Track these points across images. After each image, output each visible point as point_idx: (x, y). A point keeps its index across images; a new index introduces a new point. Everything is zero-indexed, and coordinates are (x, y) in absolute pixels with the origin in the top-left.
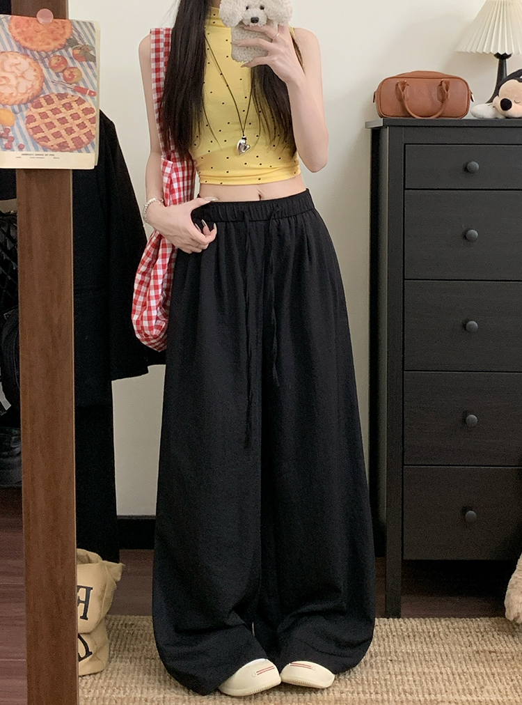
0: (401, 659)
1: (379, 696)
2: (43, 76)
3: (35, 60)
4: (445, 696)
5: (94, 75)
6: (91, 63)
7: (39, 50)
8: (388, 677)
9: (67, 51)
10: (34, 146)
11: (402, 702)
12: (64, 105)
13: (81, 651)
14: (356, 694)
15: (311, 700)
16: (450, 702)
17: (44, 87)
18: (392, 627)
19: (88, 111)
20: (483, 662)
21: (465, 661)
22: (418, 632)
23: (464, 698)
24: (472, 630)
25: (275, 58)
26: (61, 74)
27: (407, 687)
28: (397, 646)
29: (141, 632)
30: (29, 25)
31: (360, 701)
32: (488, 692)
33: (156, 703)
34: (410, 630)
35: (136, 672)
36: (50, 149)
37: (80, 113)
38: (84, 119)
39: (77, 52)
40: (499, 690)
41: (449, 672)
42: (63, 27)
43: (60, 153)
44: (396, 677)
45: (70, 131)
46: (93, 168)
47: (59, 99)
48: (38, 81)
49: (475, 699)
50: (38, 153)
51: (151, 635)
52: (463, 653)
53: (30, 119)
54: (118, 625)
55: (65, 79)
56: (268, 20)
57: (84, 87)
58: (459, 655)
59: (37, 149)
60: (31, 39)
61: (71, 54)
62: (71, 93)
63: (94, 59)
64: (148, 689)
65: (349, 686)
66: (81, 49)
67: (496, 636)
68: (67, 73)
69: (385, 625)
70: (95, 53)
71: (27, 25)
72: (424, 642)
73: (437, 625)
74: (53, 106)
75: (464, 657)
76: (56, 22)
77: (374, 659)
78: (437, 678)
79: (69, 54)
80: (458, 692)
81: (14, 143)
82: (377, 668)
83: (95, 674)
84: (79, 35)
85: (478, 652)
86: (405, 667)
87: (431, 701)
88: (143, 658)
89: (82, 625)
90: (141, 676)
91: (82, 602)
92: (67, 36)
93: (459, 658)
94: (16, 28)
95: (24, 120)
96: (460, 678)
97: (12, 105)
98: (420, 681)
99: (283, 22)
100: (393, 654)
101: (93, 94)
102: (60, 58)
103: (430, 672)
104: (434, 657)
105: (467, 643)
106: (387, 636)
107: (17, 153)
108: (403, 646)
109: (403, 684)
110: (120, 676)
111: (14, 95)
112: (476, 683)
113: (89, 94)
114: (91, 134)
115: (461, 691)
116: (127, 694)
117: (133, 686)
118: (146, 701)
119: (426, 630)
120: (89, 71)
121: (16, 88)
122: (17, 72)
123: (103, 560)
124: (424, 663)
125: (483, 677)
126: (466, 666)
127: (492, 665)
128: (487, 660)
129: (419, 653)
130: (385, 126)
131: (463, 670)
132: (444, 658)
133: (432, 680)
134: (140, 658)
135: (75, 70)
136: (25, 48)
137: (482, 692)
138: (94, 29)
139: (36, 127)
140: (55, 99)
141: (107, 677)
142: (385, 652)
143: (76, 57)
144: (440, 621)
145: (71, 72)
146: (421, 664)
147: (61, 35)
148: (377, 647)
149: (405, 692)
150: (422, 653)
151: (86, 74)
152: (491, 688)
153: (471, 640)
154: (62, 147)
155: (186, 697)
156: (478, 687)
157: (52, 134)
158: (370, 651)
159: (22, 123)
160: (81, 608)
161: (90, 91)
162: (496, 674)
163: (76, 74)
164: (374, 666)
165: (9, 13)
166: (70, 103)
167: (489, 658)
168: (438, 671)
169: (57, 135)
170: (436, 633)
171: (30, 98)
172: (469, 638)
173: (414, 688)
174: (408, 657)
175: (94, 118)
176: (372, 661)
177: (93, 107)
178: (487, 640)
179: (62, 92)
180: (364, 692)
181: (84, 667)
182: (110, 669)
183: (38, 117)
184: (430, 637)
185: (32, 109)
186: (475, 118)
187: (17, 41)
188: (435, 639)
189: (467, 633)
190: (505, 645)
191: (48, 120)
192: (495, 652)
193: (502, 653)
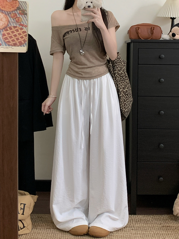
5: (26, 19)
6: (25, 16)
7: (7, 11)
9: (17, 11)
12: (16, 30)
17: (9, 24)
19: (24, 32)
21: (159, 229)
22: (142, 220)
24: (162, 219)
25: (96, 19)
26: (15, 19)
28: (134, 224)
30: (4, 2)
36: (11, 45)
37: (21, 33)
38: (23, 35)
39: (21, 12)
41: (153, 233)
42: (16, 3)
43: (14, 47)
44: (134, 235)
45: (18, 39)
46: (26, 52)
48: (7, 22)
53: (4, 35)
55: (16, 21)
56: (94, 7)
57: (23, 24)
58: (157, 228)
59: (6, 46)
61: (19, 12)
62: (18, 26)
63: (26, 14)
67: (170, 221)
68: (17, 19)
69: (130, 217)
70: (27, 12)
74: (12, 31)
76: (13, 1)
77: (126, 229)
84: (21, 6)
85: (163, 226)
88: (45, 229)
92: (17, 6)
95: (1, 35)
96: (157, 235)
98: (142, 236)
100: (133, 227)
101: (26, 26)
105: (160, 223)
106: (130, 221)
109: (136, 237)
112: (162, 237)
113: (24, 26)
114: (25, 40)
119: (145, 219)
120: (25, 18)
124: (144, 230)
125: (165, 235)
126: (159, 231)
127: (168, 231)
128: (166, 229)
130: (131, 42)
131: (158, 233)
132: (151, 228)
136: (2, 10)
138: (26, 4)
139: (6, 38)
140: (13, 28)
143: (20, 14)
145: (19, 19)
150: (143, 227)
153: (161, 222)
154: (15, 45)
157: (11, 40)
162: (170, 234)
164: (126, 231)
166: (18, 30)
169: (13, 41)
170: (149, 220)
171: (4, 28)
175: (26, 35)
177: (26, 31)
183: (6, 34)
184: (146, 221)
185: (4, 31)
186: (163, 40)
188: (148, 222)
189: (160, 220)
190: (173, 224)
191: (10, 35)
192: (169, 226)
193: (172, 227)
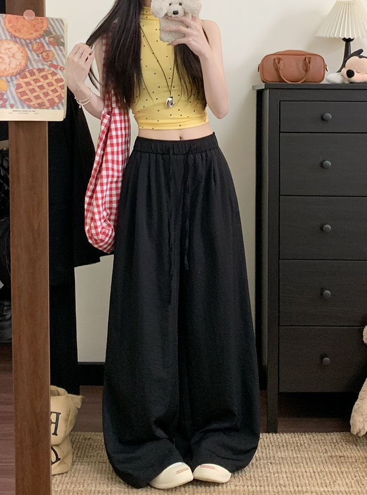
0: (278, 462)
1: (262, 489)
2: (28, 57)
3: (22, 45)
4: (308, 487)
5: (64, 56)
6: (62, 47)
7: (25, 38)
8: (269, 475)
9: (44, 39)
10: (21, 105)
11: (278, 492)
12: (42, 77)
13: (53, 458)
14: (246, 487)
15: (214, 491)
16: (312, 492)
17: (29, 64)
18: (272, 439)
19: (59, 80)
20: (335, 464)
21: (323, 463)
22: (290, 443)
23: (322, 489)
24: (328, 442)
25: (190, 39)
26: (40, 55)
27: (282, 482)
28: (275, 453)
29: (96, 443)
30: (18, 21)
31: (249, 492)
32: (339, 485)
33: (106, 494)
34: (284, 441)
35: (92, 472)
36: (33, 107)
37: (54, 82)
38: (56, 86)
39: (52, 39)
40: (347, 484)
41: (311, 471)
42: (42, 22)
43: (40, 110)
44: (274, 475)
45: (46, 94)
46: (62, 120)
47: (39, 72)
48: (24, 60)
49: (330, 490)
50: (23, 110)
51: (102, 446)
52: (321, 457)
53: (19, 86)
54: (79, 438)
55: (43, 58)
56: (185, 12)
57: (56, 64)
58: (319, 459)
59: (23, 107)
60: (20, 31)
62: (46, 68)
63: (63, 44)
64: (100, 484)
65: (241, 481)
66: (54, 37)
67: (344, 446)
68: (44, 54)
69: (267, 438)
70: (64, 40)
71: (16, 21)
72: (294, 450)
73: (303, 438)
74: (34, 77)
75: (322, 461)
76: (37, 19)
77: (259, 462)
78: (303, 476)
79: (46, 41)
80: (318, 485)
81: (7, 103)
82: (261, 468)
83: (63, 474)
84: (53, 28)
85: (331, 457)
86: (281, 468)
87: (299, 491)
88: (97, 462)
89: (54, 440)
90: (95, 475)
91: (54, 423)
92: (44, 29)
93: (318, 461)
94: (9, 23)
95: (14, 87)
96: (319, 476)
97: (6, 77)
98: (291, 477)
99: (195, 14)
100: (272, 458)
101: (62, 69)
102: (40, 44)
103: (298, 471)
104: (301, 460)
105: (324, 451)
106: (268, 446)
107: (9, 110)
108: (279, 453)
109: (279, 479)
110: (80, 475)
111: (7, 69)
112: (330, 479)
113: (59, 69)
114: (61, 97)
115: (320, 484)
116: (85, 487)
117: (89, 482)
118: (99, 492)
119: (295, 442)
120: (60, 52)
121: (9, 65)
122: (9, 53)
123: (69, 393)
124: (294, 464)
125: (335, 475)
126: (323, 467)
127: (341, 465)
128: (338, 463)
129: (290, 457)
130: (266, 89)
131: (321, 470)
132: (308, 461)
133: (299, 476)
134: (95, 462)
135: (50, 52)
136: (15, 37)
137: (334, 485)
138: (63, 24)
139: (23, 92)
140: (36, 72)
141: (71, 476)
142: (267, 457)
143: (50, 43)
144: (305, 435)
145: (48, 54)
146: (292, 465)
147: (40, 28)
148: (261, 453)
149: (280, 485)
150: (292, 457)
151: (58, 54)
152: (341, 482)
153: (327, 448)
154: (41, 106)
155: (126, 490)
156: (332, 482)
157: (34, 97)
158: (256, 456)
159: (13, 89)
160: (53, 426)
161: (61, 67)
162: (344, 472)
163: (50, 55)
164: (259, 467)
165: (5, 13)
166: (46, 75)
167: (339, 461)
168: (304, 470)
169: (37, 97)
170: (302, 444)
171: (19, 72)
172: (325, 447)
173: (287, 483)
174: (283, 461)
175: (63, 85)
176: (257, 463)
177: (62, 77)
178: (338, 448)
179: (41, 67)
180: (252, 486)
181: (55, 469)
182: (73, 470)
183: (24, 85)
184: (298, 446)
185: (20, 79)
186: (329, 83)
187: (9, 32)
188: (302, 448)
189: (324, 443)
190: (351, 452)
191: (31, 87)
192: (344, 456)
193: (348, 457)
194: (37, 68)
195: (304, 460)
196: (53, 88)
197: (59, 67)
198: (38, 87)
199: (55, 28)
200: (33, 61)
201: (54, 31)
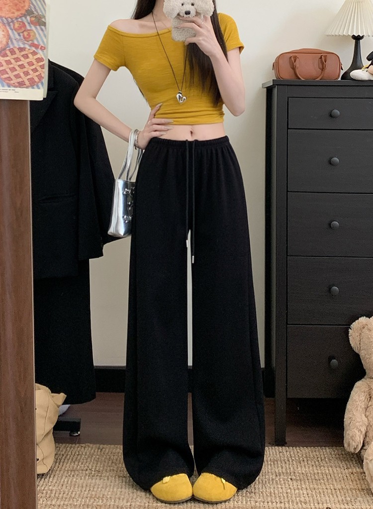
0: (298, 478)
1: (282, 505)
2: (9, 35)
3: (4, 24)
5: (45, 35)
6: (43, 27)
7: (7, 17)
9: (26, 18)
10: (1, 84)
12: (23, 56)
17: (10, 43)
18: (292, 453)
19: (40, 60)
20: (356, 481)
25: (201, 39)
26: (21, 34)
27: (302, 499)
34: (304, 456)
36: (13, 86)
37: (34, 62)
38: (37, 65)
39: (33, 19)
42: (24, 2)
43: (20, 89)
44: (295, 491)
45: (26, 74)
46: (42, 99)
47: (20, 52)
48: (5, 39)
50: (3, 88)
52: (342, 474)
55: (24, 37)
56: (197, 13)
57: (37, 43)
58: (339, 475)
59: (3, 86)
60: (1, 9)
61: (29, 21)
62: (27, 47)
63: (44, 24)
66: (36, 17)
68: (26, 33)
69: (286, 452)
70: (45, 19)
72: (314, 465)
74: (15, 56)
75: (343, 477)
78: (324, 492)
79: (27, 20)
82: (281, 484)
84: (35, 8)
92: (26, 8)
99: (207, 14)
100: (292, 474)
101: (43, 49)
102: (21, 23)
103: (318, 488)
104: (321, 477)
106: (288, 460)
108: (300, 468)
109: (299, 496)
113: (40, 48)
114: (42, 77)
119: (315, 456)
120: (41, 32)
124: (314, 481)
129: (311, 473)
130: (274, 85)
132: (329, 477)
133: (320, 493)
135: (31, 31)
138: (45, 4)
139: (3, 70)
140: (17, 51)
142: (287, 473)
143: (31, 23)
144: (325, 449)
146: (312, 482)
147: (22, 7)
149: (301, 502)
151: (39, 34)
154: (21, 85)
157: (14, 76)
161: (42, 47)
163: (32, 34)
164: (279, 483)
166: (26, 54)
167: (360, 478)
168: (324, 487)
169: (17, 76)
170: (323, 458)
172: (346, 462)
173: (307, 499)
174: (303, 477)
175: (44, 65)
176: (277, 479)
177: (43, 57)
178: (359, 463)
179: (22, 46)
180: (272, 502)
183: (4, 63)
185: (1, 57)
191: (11, 66)
194: (18, 47)
195: (325, 476)
196: (33, 67)
197: (40, 46)
198: (19, 66)
199: (37, 8)
200: (14, 41)
201: (36, 10)
